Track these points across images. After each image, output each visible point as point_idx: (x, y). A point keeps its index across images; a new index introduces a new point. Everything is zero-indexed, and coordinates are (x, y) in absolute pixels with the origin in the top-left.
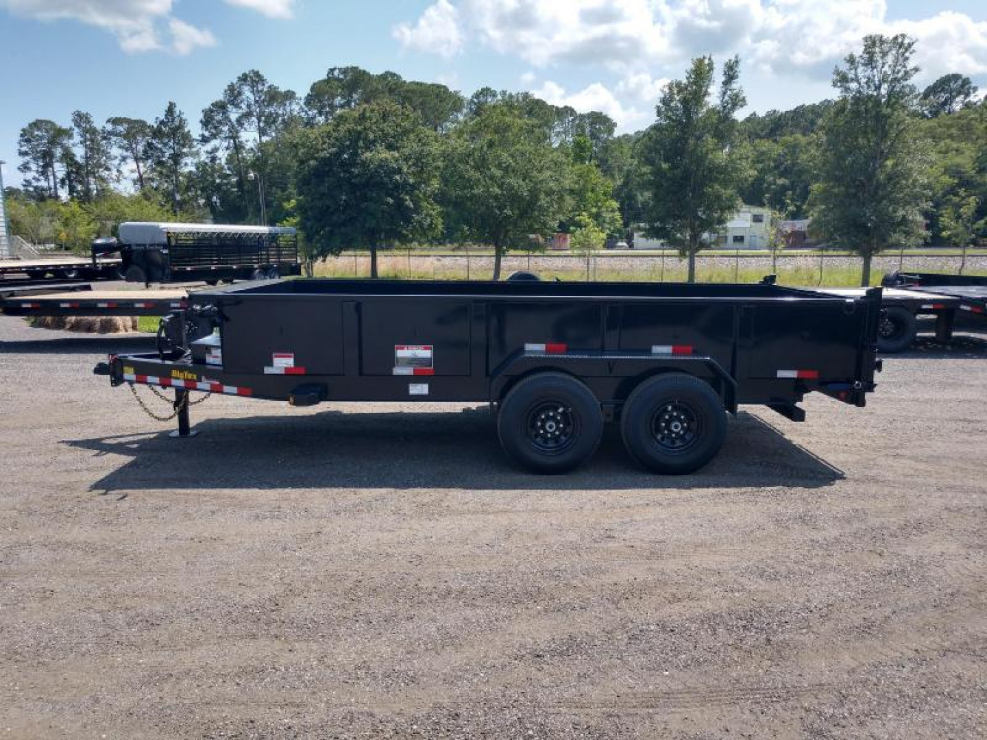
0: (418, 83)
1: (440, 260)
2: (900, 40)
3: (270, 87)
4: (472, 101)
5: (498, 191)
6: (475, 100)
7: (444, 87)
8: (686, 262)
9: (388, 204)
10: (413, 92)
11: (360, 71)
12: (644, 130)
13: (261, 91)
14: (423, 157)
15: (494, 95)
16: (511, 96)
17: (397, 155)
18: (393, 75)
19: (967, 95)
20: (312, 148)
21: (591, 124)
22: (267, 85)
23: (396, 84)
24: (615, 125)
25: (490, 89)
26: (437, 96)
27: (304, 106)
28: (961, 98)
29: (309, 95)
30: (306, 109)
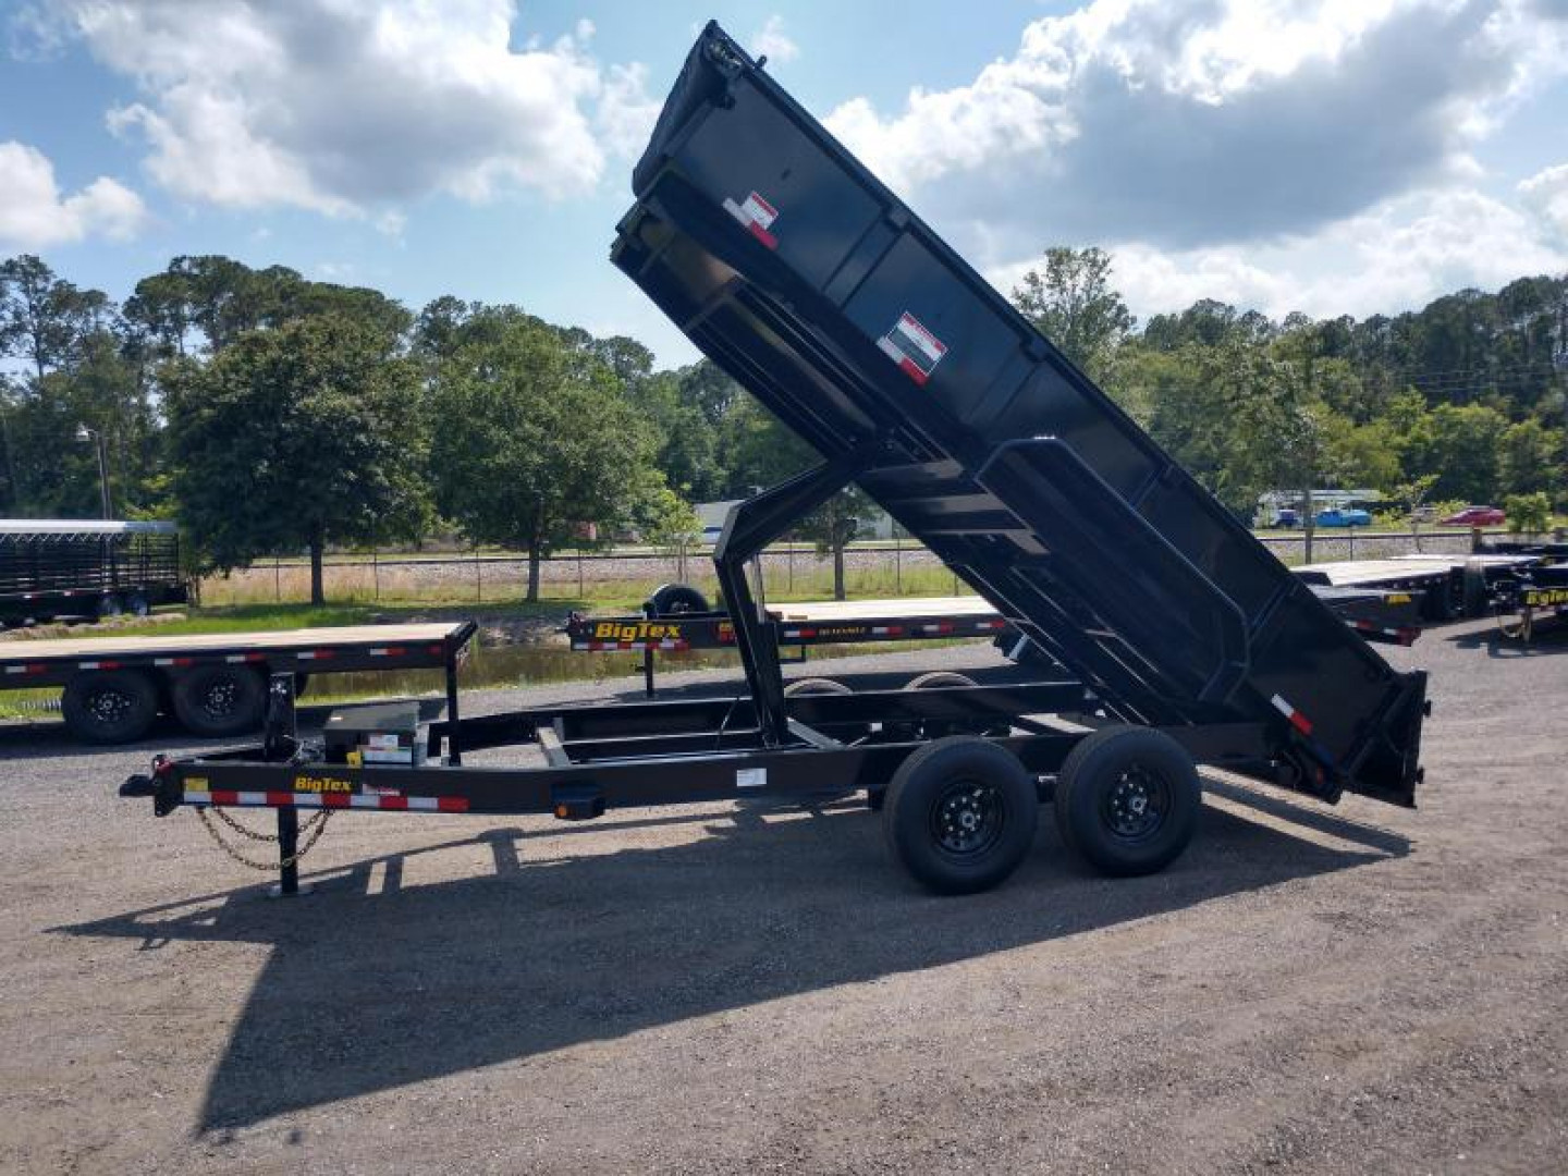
0: (329, 286)
1: (407, 570)
2: (1091, 256)
3: (59, 284)
4: (424, 317)
5: (538, 459)
6: (430, 315)
7: (376, 293)
8: (830, 561)
9: (347, 481)
10: (326, 299)
11: (230, 263)
12: (693, 364)
13: (44, 290)
14: (401, 405)
15: (461, 307)
16: (489, 311)
17: (359, 401)
18: (286, 271)
19: (1125, 327)
20: (204, 387)
21: (616, 355)
22: (53, 281)
23: (292, 286)
24: (652, 356)
25: (453, 299)
26: (367, 306)
27: (123, 317)
28: (1118, 330)
29: (132, 299)
30: (127, 322)
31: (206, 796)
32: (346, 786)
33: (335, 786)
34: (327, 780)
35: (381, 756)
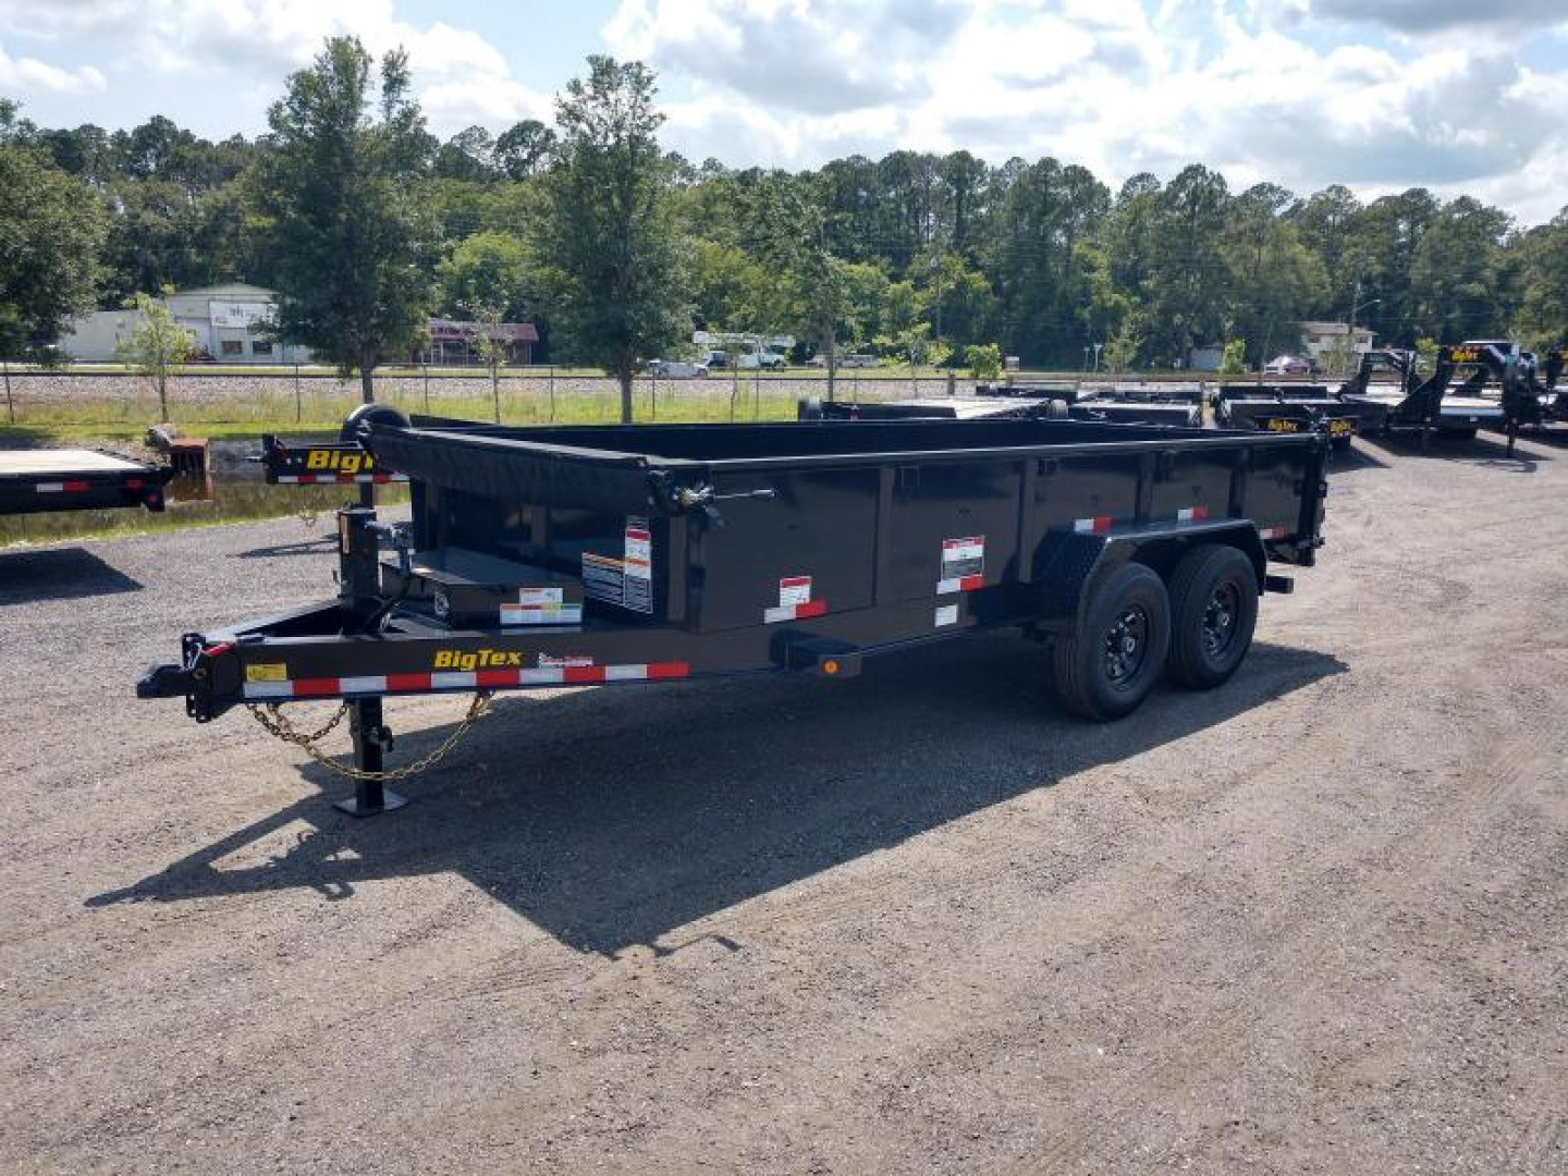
31: (287, 688)
32: (514, 658)
33: (498, 659)
34: (485, 654)
35: (537, 617)
